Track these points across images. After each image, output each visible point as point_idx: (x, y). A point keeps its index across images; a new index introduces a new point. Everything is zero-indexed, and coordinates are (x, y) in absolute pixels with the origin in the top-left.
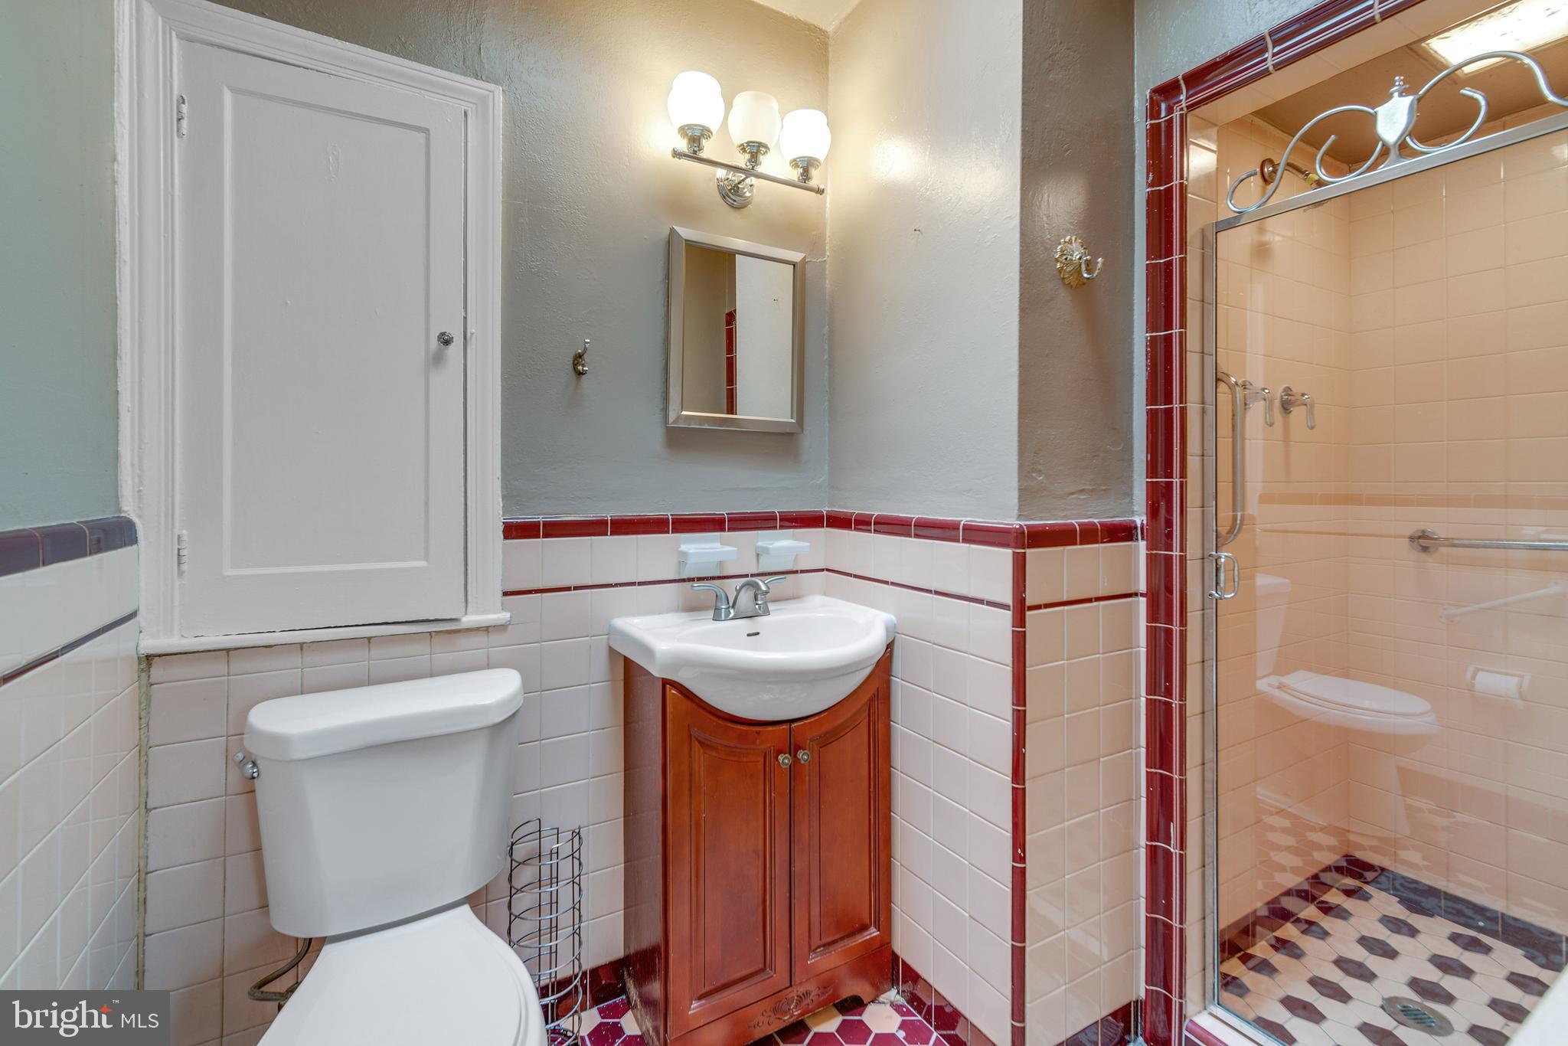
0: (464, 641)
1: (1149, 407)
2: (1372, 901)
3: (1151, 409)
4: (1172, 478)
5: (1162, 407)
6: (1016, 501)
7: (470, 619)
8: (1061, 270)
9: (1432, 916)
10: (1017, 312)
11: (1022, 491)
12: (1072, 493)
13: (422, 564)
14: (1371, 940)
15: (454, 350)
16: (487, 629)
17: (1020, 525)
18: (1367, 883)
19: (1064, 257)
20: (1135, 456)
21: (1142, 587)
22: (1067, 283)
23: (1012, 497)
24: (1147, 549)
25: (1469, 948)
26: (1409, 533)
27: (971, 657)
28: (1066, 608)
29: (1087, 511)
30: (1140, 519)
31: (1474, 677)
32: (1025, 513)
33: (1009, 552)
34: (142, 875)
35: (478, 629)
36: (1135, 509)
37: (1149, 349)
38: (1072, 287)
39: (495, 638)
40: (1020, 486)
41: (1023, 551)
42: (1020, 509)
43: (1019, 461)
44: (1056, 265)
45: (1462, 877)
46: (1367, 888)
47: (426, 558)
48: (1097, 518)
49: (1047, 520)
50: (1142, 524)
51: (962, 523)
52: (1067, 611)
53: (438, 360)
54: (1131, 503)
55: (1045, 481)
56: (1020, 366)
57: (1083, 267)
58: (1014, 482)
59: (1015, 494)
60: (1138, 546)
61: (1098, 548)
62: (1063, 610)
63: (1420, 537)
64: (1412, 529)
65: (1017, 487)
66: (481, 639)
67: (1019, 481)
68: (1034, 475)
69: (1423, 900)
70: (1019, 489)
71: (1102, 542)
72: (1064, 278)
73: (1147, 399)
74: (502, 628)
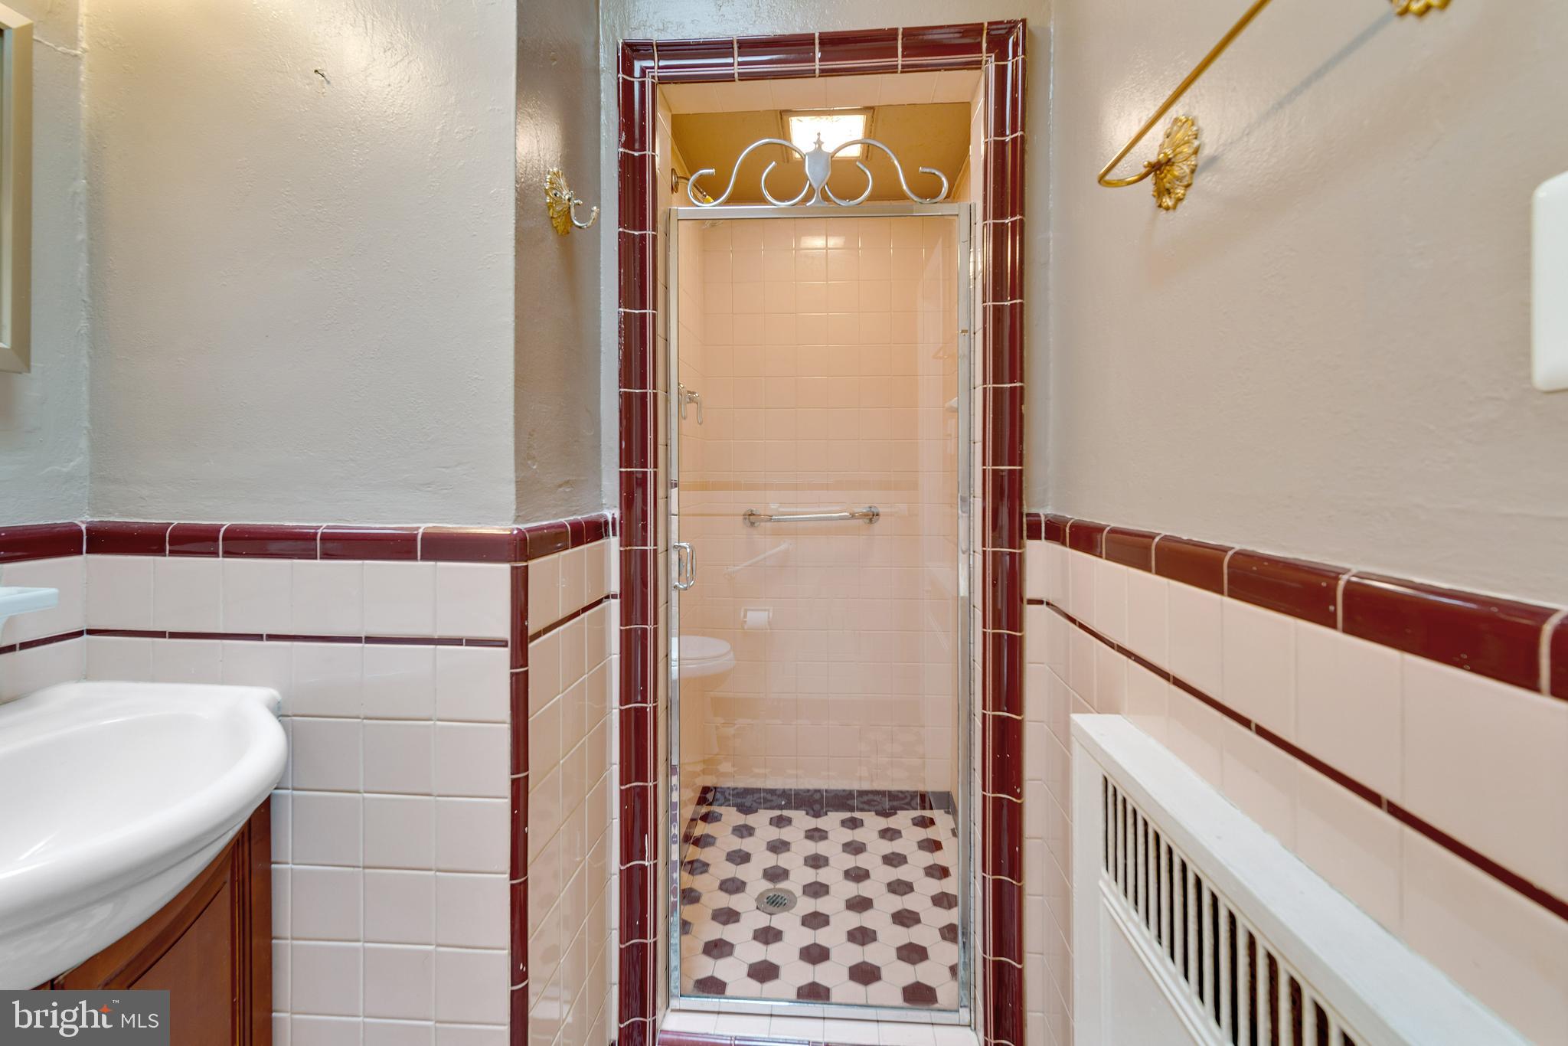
1: (622, 390)
2: (723, 818)
3: (625, 392)
4: (647, 467)
5: (637, 391)
6: (513, 497)
8: (550, 206)
9: (756, 811)
10: (512, 243)
11: (520, 483)
12: (560, 486)
14: (733, 854)
17: (518, 529)
18: (711, 804)
19: (554, 192)
20: (602, 443)
21: (615, 587)
22: (555, 225)
23: (508, 493)
24: (621, 546)
25: (782, 825)
26: (743, 513)
27: (439, 723)
28: (562, 628)
29: (571, 507)
30: (611, 512)
31: (745, 616)
32: (524, 513)
33: (505, 568)
36: (604, 501)
37: (623, 326)
38: (557, 231)
40: (517, 477)
41: (525, 564)
42: (517, 509)
43: (516, 443)
44: (545, 199)
45: (756, 771)
46: (715, 808)
48: (580, 515)
49: (541, 521)
50: (614, 519)
51: (421, 531)
52: (563, 631)
54: (600, 496)
55: (538, 471)
56: (517, 317)
57: (573, 210)
58: (510, 473)
59: (512, 489)
60: (609, 543)
61: (583, 550)
62: (558, 633)
63: (750, 515)
64: (744, 509)
65: (514, 479)
67: (516, 471)
68: (529, 462)
69: (744, 800)
70: (517, 482)
71: (587, 542)
72: (552, 218)
73: (620, 381)
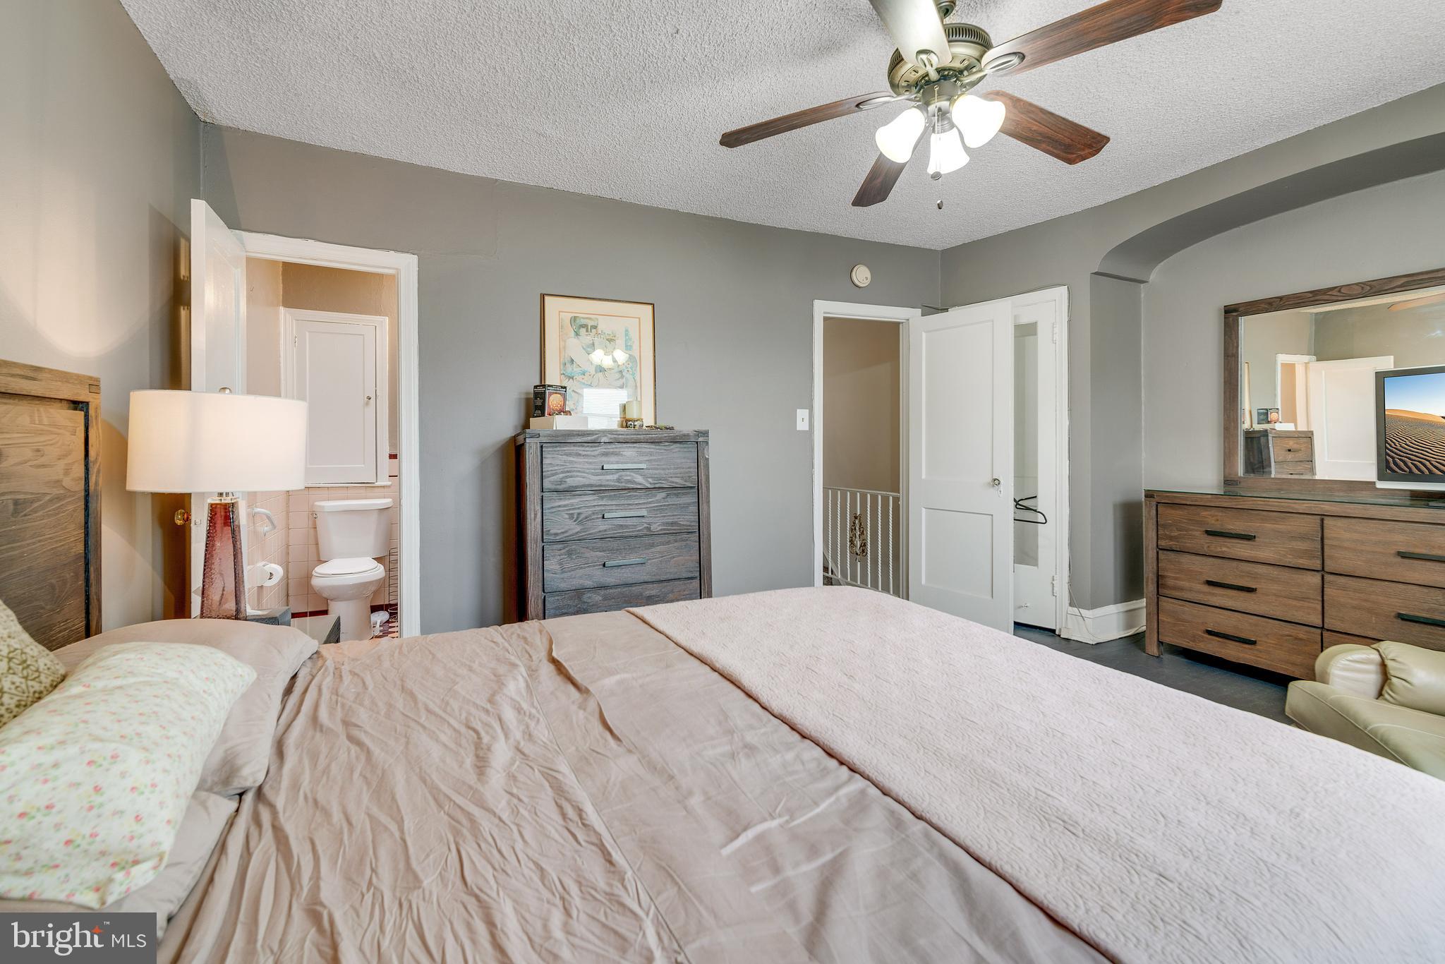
0: (376, 490)
7: (378, 484)
13: (363, 466)
15: (372, 401)
16: (384, 487)
34: (288, 546)
35: (381, 487)
39: (386, 490)
47: (364, 464)
53: (367, 404)
66: (379, 489)
74: (389, 486)
